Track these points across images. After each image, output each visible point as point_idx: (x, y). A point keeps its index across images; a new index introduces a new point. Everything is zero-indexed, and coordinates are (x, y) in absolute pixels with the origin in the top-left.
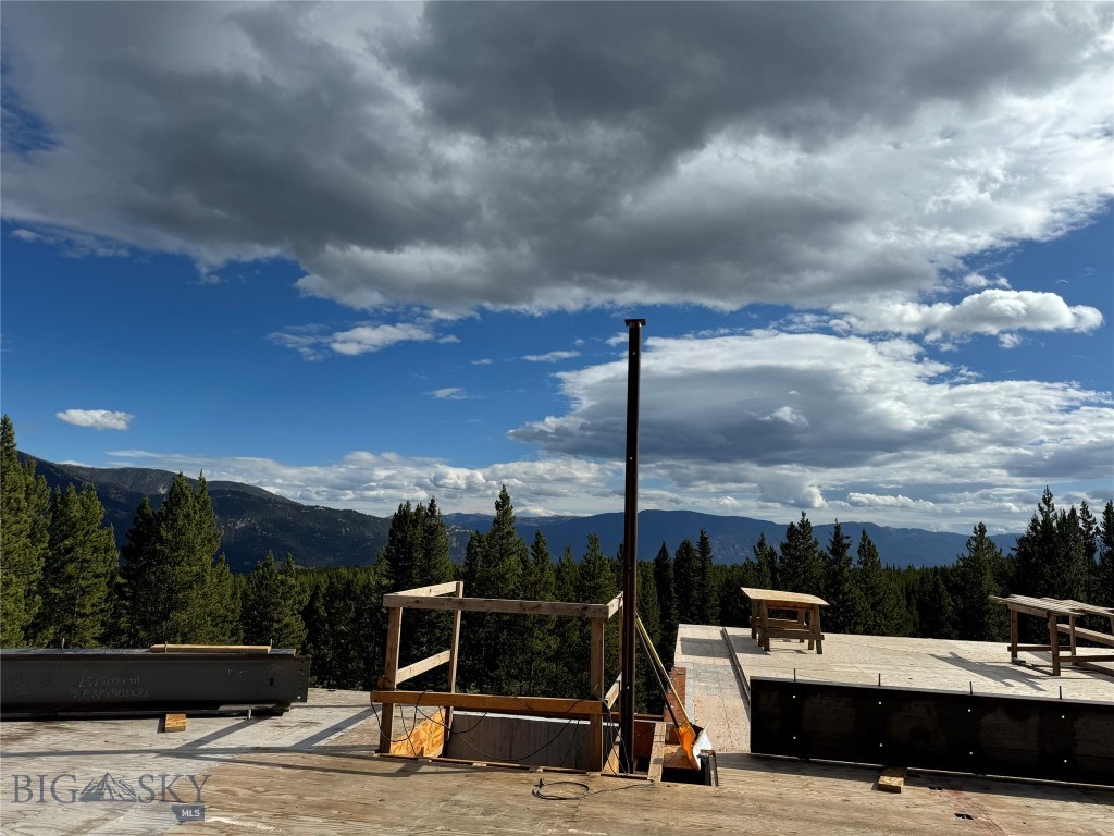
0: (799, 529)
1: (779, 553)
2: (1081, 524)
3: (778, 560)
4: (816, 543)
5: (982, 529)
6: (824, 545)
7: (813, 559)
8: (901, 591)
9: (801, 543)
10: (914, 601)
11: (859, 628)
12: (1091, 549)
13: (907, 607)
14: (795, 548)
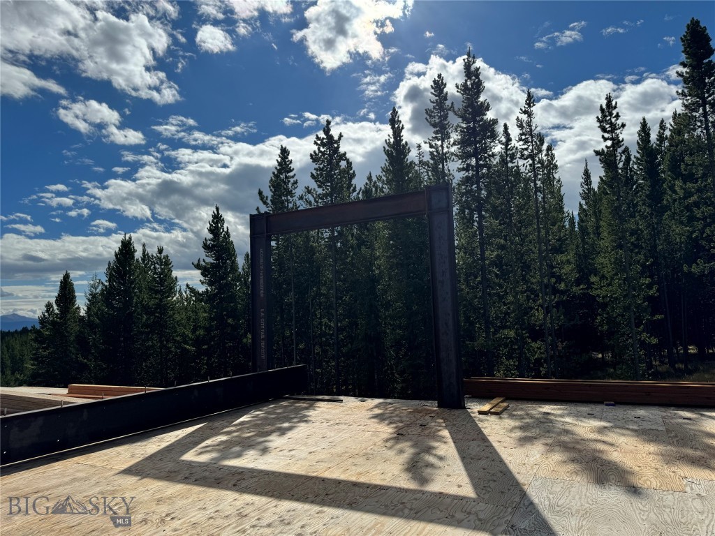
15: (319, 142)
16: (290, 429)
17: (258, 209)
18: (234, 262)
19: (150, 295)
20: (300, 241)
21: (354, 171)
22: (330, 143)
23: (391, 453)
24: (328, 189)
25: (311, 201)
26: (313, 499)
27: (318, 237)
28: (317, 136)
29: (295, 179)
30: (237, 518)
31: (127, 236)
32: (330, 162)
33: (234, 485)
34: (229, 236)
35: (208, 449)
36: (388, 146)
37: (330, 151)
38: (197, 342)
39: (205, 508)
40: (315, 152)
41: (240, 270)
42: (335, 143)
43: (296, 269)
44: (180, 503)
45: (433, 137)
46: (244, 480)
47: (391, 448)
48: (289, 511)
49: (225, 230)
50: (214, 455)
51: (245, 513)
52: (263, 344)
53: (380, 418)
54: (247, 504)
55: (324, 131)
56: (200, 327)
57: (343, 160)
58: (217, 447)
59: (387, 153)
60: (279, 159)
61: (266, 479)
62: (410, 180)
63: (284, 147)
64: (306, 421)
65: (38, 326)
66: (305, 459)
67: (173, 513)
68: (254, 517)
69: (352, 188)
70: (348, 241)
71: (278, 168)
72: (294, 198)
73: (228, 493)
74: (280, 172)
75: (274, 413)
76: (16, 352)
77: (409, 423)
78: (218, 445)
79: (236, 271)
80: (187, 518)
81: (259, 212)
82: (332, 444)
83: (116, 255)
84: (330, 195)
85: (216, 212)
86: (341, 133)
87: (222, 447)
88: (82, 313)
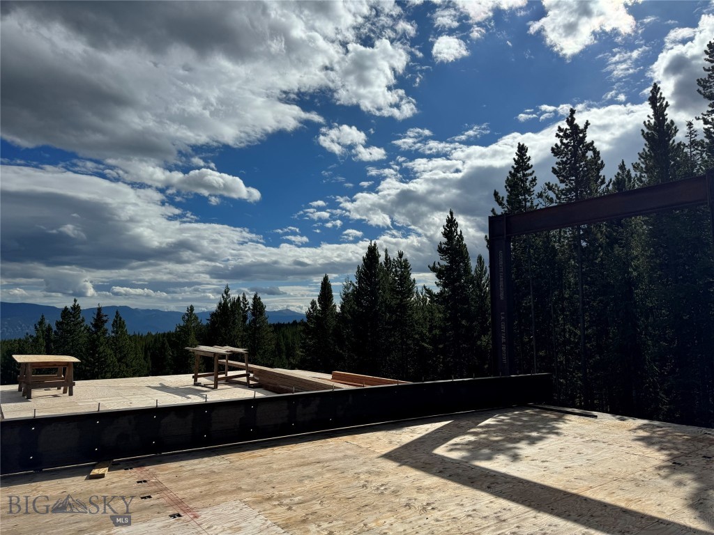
0: (71, 311)
1: (54, 328)
2: (242, 304)
3: (53, 333)
4: (83, 321)
5: (192, 308)
6: (89, 321)
7: (80, 331)
8: (142, 349)
9: (72, 321)
10: (149, 354)
11: (109, 375)
12: (245, 318)
13: (144, 359)
14: (67, 324)
15: (561, 134)
16: (540, 439)
17: (493, 211)
18: (467, 265)
19: (392, 296)
20: (539, 242)
21: (602, 162)
22: (575, 134)
23: (667, 484)
24: (572, 184)
25: (552, 198)
26: (576, 517)
27: (560, 237)
28: (559, 127)
29: (533, 176)
30: (496, 521)
31: (373, 242)
32: (574, 154)
33: (489, 487)
34: (462, 239)
35: (458, 447)
36: (648, 128)
37: (574, 142)
38: (434, 341)
39: (462, 505)
40: (556, 145)
41: (473, 273)
42: (580, 133)
43: (535, 271)
44: (439, 495)
45: (708, 111)
46: (497, 483)
47: (665, 477)
48: (550, 525)
49: (459, 233)
50: (464, 454)
51: (503, 518)
52: (504, 348)
53: (648, 441)
54: (504, 509)
55: (568, 121)
56: (436, 327)
57: (590, 150)
58: (467, 447)
59: (646, 136)
60: (516, 158)
61: (521, 487)
62: (678, 165)
63: (521, 144)
64: (557, 434)
65: (305, 320)
66: (561, 473)
67: (433, 503)
68: (513, 524)
69: (600, 180)
70: (596, 240)
71: (515, 166)
72: (532, 196)
73: (483, 494)
74: (517, 170)
75: (521, 421)
76: (290, 341)
77: (687, 452)
78: (467, 444)
79: (470, 273)
80: (446, 511)
81: (494, 213)
82: (591, 462)
83: (364, 259)
84: (575, 189)
85: (450, 217)
86: (587, 121)
87: (471, 447)
88: (338, 310)
